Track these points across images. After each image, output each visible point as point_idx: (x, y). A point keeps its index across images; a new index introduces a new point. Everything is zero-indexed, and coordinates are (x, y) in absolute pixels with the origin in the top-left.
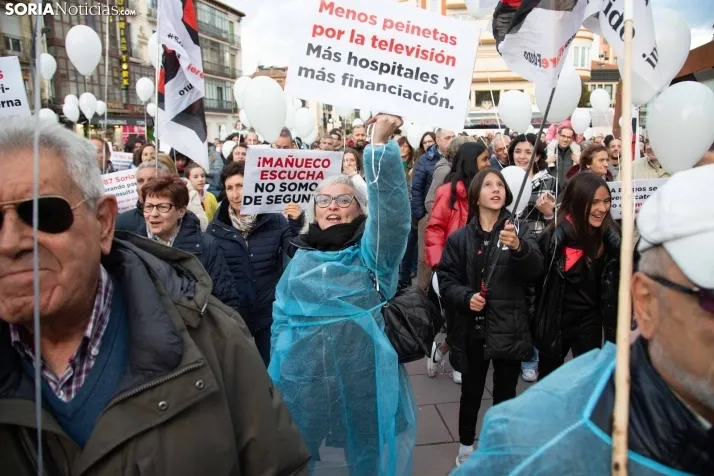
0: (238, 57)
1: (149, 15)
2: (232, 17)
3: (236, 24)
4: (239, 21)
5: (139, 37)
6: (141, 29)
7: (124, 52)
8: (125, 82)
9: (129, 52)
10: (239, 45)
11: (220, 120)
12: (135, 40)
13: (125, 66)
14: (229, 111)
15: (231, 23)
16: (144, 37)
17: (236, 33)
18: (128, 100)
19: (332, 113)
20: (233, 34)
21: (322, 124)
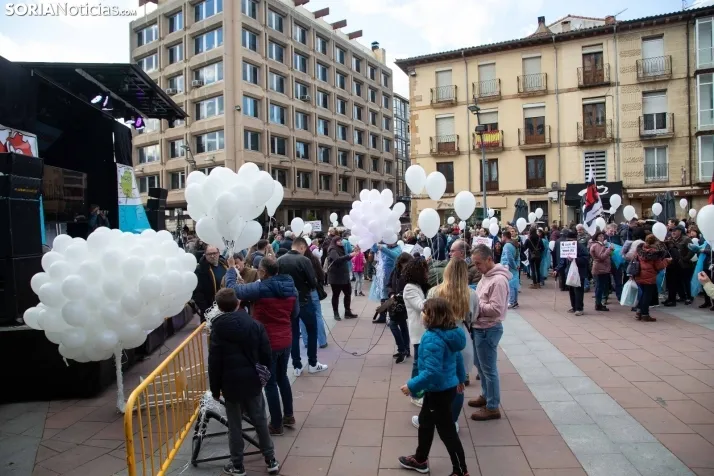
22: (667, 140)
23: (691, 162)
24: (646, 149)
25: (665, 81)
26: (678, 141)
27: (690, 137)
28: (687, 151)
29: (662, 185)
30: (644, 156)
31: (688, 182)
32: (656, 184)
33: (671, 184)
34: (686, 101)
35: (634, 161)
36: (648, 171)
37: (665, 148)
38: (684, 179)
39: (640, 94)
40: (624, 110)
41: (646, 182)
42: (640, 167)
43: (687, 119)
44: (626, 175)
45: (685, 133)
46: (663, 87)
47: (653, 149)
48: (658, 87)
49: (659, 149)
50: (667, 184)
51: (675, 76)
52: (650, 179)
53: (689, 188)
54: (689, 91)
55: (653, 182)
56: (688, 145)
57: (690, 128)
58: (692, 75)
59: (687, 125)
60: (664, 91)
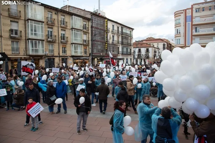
0: (132, 40)
1: (112, 32)
2: (131, 30)
3: (132, 32)
4: (132, 31)
5: (109, 37)
6: (110, 35)
7: (106, 41)
8: (106, 48)
9: (107, 41)
10: (132, 37)
11: (127, 57)
12: (109, 38)
13: (106, 45)
14: (129, 55)
15: (131, 31)
16: (110, 37)
17: (132, 34)
18: (106, 53)
19: (156, 54)
20: (131, 34)
21: (153, 57)
22: (19, 39)
23: (26, 48)
24: (12, 41)
25: (18, 19)
26: (22, 41)
27: (26, 39)
28: (25, 44)
29: (17, 55)
30: (11, 44)
31: (25, 54)
32: (16, 54)
33: (20, 55)
34: (24, 27)
35: (8, 45)
36: (13, 49)
37: (18, 42)
38: (24, 54)
39: (9, 21)
40: (3, 25)
41: (12, 53)
42: (10, 48)
43: (25, 33)
44: (5, 50)
45: (24, 38)
46: (17, 21)
47: (14, 41)
48: (16, 20)
49: (16, 42)
50: (19, 55)
51: (21, 18)
52: (13, 52)
53: (26, 56)
54: (25, 25)
55: (15, 53)
56: (25, 42)
57: (25, 37)
58: (26, 19)
59: (25, 35)
60: (17, 22)
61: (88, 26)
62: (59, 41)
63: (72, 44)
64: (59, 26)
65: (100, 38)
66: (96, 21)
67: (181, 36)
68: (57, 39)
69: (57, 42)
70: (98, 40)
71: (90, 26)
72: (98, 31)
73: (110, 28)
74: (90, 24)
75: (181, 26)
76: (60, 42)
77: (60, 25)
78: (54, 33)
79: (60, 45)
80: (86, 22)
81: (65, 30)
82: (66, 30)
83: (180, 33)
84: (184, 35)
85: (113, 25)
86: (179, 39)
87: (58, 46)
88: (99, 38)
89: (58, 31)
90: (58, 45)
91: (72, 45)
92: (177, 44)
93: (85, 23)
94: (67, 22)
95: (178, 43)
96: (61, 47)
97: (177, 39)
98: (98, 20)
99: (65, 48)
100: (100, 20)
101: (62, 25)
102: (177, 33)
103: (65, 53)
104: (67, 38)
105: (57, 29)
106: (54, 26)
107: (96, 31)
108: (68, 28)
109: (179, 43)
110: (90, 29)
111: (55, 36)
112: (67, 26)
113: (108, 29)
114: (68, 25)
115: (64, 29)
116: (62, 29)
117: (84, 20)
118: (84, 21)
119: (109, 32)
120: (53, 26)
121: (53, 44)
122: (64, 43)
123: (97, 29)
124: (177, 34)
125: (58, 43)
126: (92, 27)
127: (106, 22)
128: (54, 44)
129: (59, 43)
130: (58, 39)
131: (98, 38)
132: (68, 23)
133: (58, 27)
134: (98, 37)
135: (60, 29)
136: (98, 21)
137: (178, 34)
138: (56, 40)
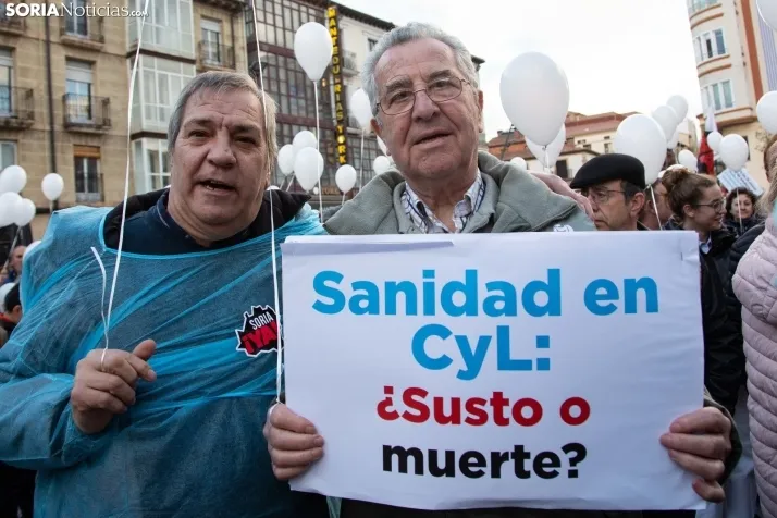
7: (340, 122)
8: (342, 159)
9: (345, 121)
13: (341, 139)
61: (228, 43)
62: (52, 123)
63: (135, 136)
64: (54, 38)
65: (302, 102)
66: (274, 14)
67: (729, 66)
68: (37, 110)
69: (41, 124)
70: (294, 113)
71: (242, 43)
72: (287, 70)
73: (353, 55)
74: (241, 32)
75: (721, 15)
76: (58, 127)
77: (62, 32)
78: (20, 79)
79: (58, 144)
80: (219, 21)
81: (91, 64)
82: (99, 59)
83: (721, 50)
84: (747, 59)
85: (370, 40)
86: (726, 83)
87: (47, 154)
88: (299, 108)
89: (43, 69)
90: (47, 143)
91: (139, 145)
92: (718, 107)
93: (214, 27)
94: (101, 20)
95: (722, 102)
96: (70, 156)
97: (715, 86)
98: (287, 12)
99: (93, 161)
100: (299, 11)
101: (75, 37)
102: (710, 55)
103: (91, 190)
104: (106, 102)
105: (42, 54)
106: (21, 41)
107: (277, 67)
108: (110, 48)
109: (731, 105)
110: (242, 55)
111: (29, 94)
112: (102, 40)
113: (347, 56)
114: (107, 37)
115: (85, 54)
116: (71, 54)
117: (207, 12)
118: (204, 17)
119: (349, 76)
120: (17, 36)
121: (13, 137)
122: (87, 134)
123: (281, 59)
124: (706, 59)
125: (47, 136)
126: (252, 47)
127: (333, 22)
128: (20, 137)
129: (52, 132)
130: (45, 111)
131: (293, 107)
132: (107, 25)
133: (48, 43)
134: (292, 100)
135: (59, 55)
136: (283, 17)
137: (715, 55)
138: (31, 116)
